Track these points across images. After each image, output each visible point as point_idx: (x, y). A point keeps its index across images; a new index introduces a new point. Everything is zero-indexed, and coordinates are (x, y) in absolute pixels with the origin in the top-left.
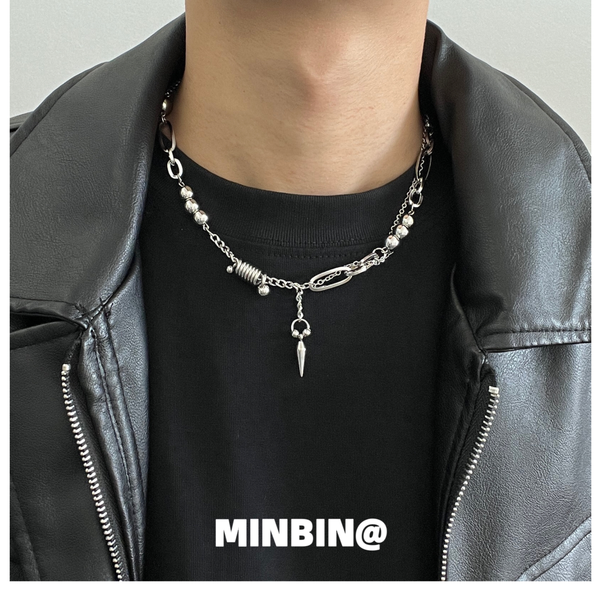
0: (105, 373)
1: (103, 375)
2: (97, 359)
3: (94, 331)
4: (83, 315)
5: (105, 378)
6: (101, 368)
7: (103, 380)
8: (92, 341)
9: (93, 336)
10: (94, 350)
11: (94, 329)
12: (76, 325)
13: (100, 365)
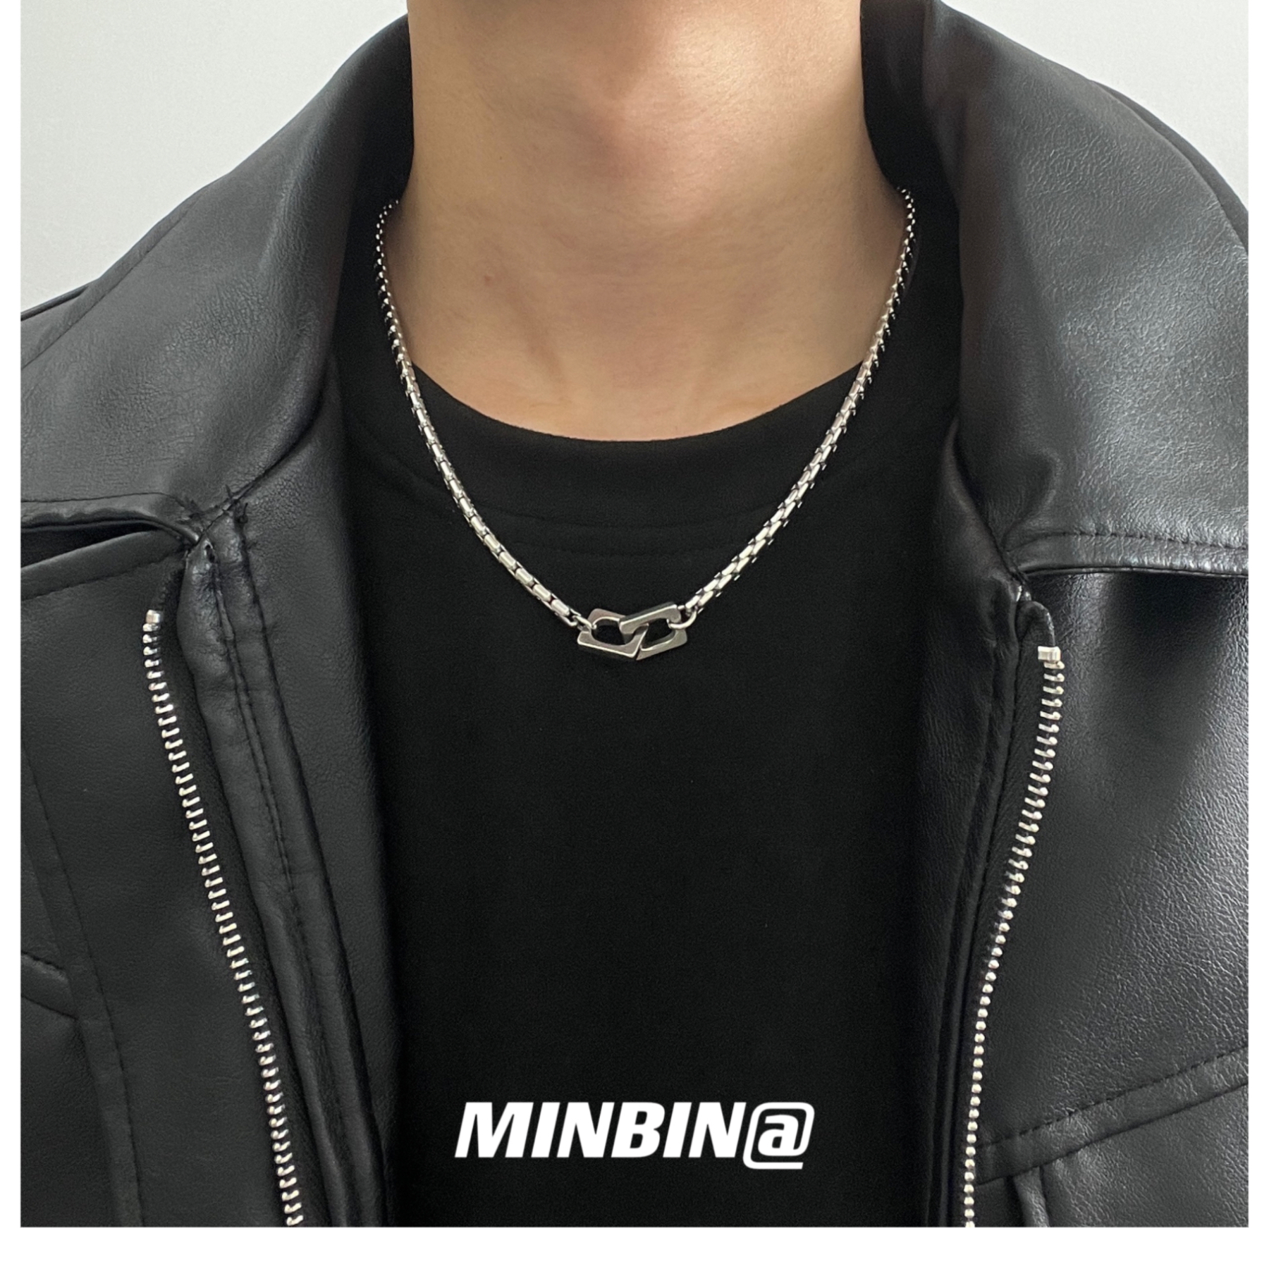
0: (234, 633)
1: (230, 636)
2: (217, 605)
3: (212, 547)
4: (191, 517)
5: (234, 643)
6: (226, 622)
7: (231, 645)
8: (208, 566)
9: (211, 558)
10: (212, 586)
11: (213, 544)
12: (178, 534)
13: (224, 616)
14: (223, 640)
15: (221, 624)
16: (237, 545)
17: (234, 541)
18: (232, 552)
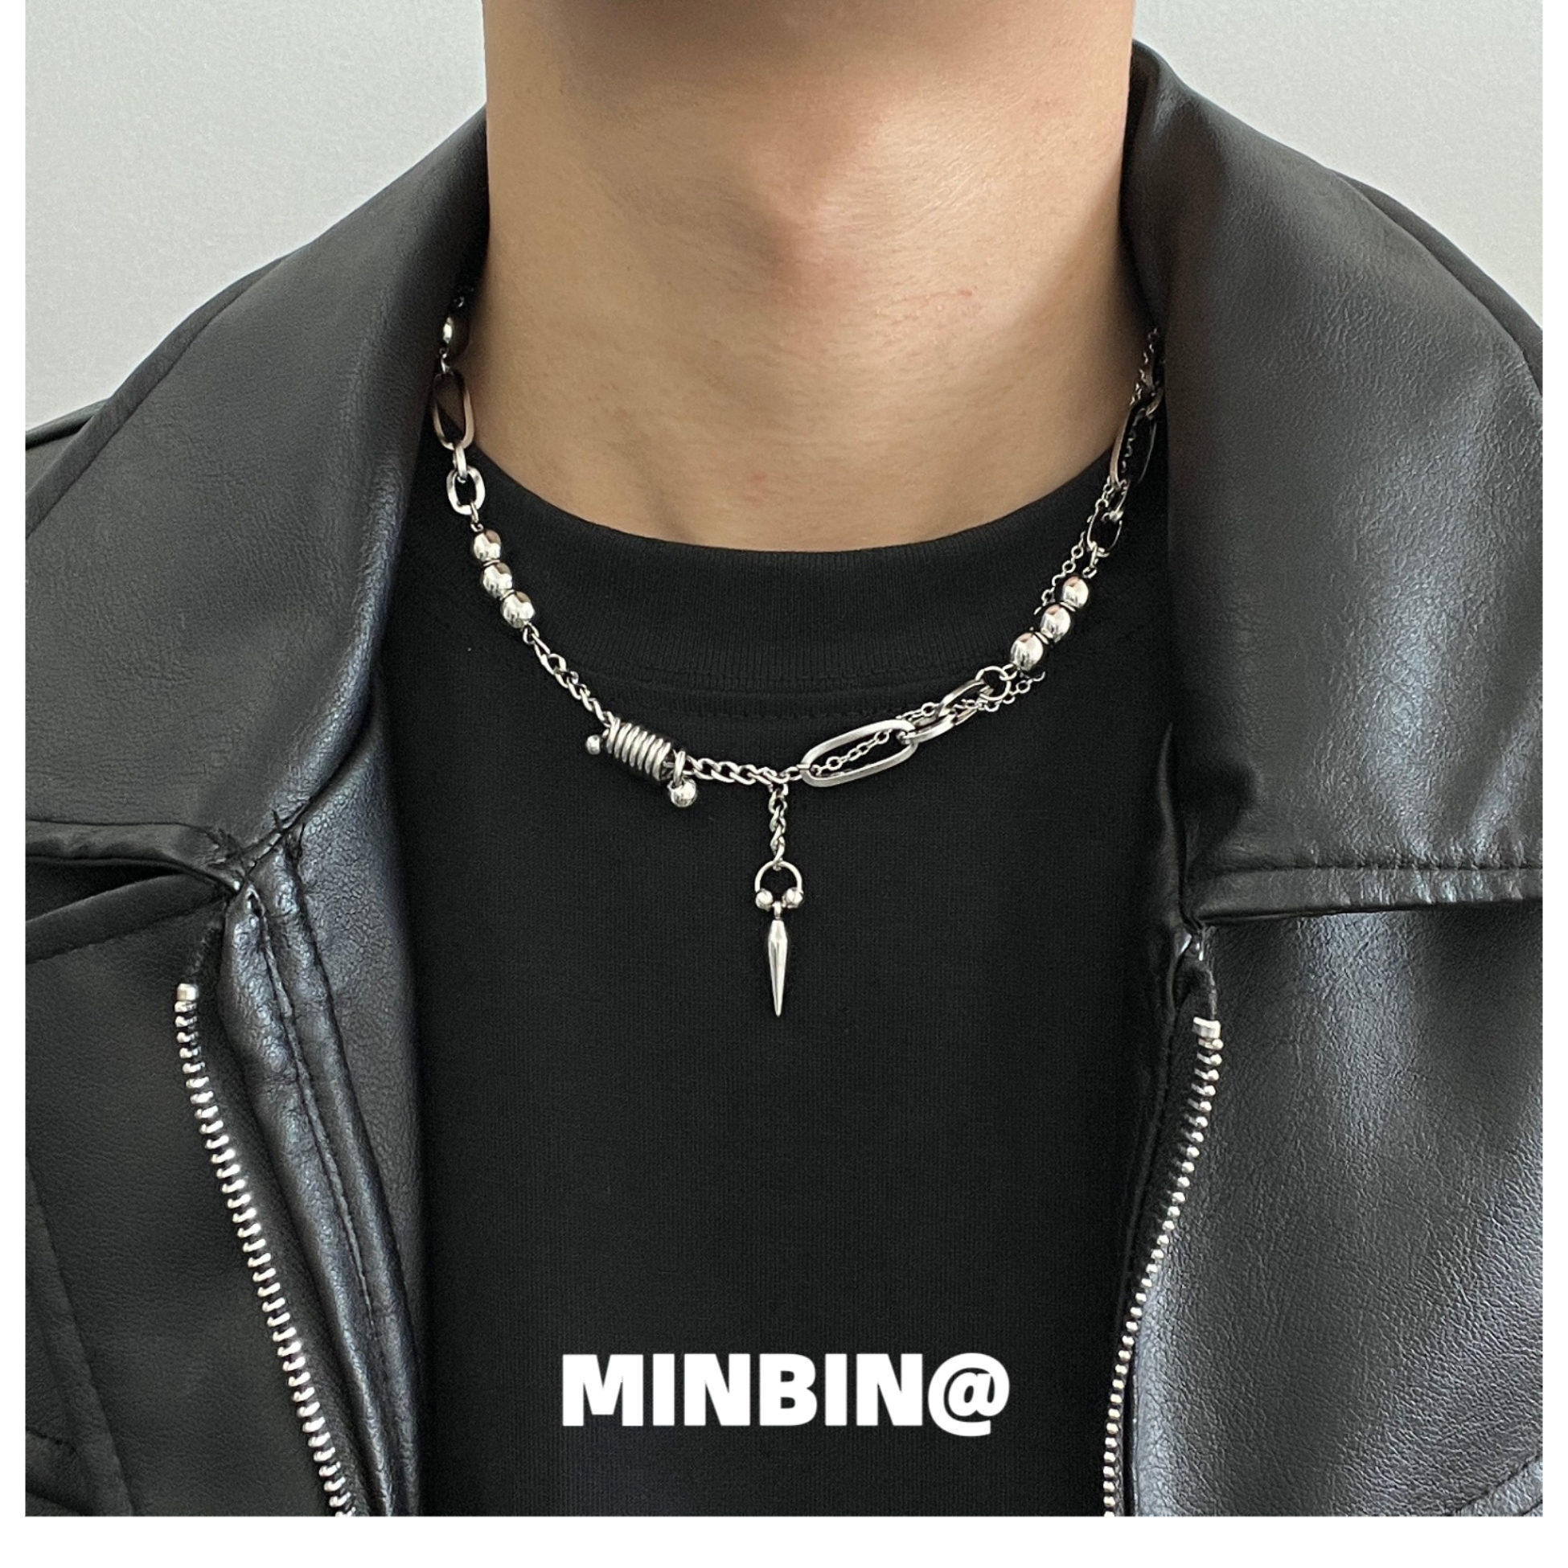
1: (288, 1011)
4: (228, 857)
7: (288, 1023)
12: (211, 881)
14: (279, 1017)
15: (276, 996)
16: (290, 890)
17: (287, 886)
18: (284, 901)
